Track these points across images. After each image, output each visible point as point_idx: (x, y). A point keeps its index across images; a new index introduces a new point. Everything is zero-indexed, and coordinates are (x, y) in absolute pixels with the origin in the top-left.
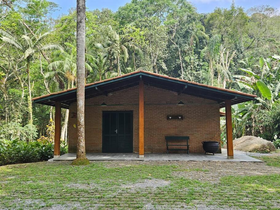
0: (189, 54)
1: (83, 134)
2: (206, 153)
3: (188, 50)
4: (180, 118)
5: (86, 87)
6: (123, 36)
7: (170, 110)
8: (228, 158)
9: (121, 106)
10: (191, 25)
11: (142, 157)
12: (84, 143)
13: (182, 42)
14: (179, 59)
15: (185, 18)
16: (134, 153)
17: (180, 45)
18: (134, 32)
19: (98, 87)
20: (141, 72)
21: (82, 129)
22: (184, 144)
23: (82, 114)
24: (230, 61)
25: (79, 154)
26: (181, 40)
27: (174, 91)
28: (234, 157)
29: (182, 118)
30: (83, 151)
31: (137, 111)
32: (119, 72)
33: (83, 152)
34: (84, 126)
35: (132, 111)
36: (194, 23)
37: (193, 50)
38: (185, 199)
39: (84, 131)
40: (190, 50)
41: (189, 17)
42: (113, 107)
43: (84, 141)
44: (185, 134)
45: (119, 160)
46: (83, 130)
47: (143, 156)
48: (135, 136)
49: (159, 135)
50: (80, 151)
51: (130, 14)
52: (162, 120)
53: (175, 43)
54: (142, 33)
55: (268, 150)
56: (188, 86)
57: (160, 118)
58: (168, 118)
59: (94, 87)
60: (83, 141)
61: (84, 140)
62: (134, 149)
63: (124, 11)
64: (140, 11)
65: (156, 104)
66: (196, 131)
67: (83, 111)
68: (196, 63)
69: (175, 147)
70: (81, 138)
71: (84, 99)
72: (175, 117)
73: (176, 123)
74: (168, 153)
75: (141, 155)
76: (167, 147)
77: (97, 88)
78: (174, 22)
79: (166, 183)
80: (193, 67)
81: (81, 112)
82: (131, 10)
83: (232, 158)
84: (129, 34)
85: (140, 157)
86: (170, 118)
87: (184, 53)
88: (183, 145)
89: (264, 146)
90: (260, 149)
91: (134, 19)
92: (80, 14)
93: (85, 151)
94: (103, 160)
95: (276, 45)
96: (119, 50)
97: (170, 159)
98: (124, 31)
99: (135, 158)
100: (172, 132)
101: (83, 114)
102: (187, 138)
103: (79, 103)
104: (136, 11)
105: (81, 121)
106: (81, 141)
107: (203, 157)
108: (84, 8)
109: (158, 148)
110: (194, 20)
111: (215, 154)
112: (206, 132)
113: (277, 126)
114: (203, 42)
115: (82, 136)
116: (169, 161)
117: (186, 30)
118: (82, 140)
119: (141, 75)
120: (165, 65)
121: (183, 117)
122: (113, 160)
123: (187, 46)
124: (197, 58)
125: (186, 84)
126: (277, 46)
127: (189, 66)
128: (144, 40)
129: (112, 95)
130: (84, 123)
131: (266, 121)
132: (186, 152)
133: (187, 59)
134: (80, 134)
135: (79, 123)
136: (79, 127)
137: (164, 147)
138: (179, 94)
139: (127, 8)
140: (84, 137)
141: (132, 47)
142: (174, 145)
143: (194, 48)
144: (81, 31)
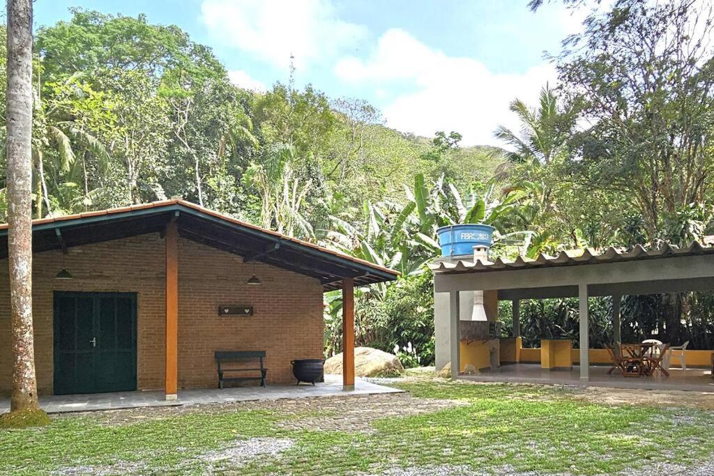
0: (214, 172)
1: (31, 348)
2: (298, 382)
3: (214, 164)
4: (247, 311)
5: (34, 226)
6: (56, 104)
7: (225, 293)
8: (344, 390)
9: (106, 281)
10: (221, 108)
11: (172, 398)
12: (34, 371)
13: (202, 142)
14: (195, 182)
15: (207, 91)
16: (141, 391)
17: (198, 148)
18: (87, 97)
19: (61, 229)
20: (178, 203)
21: (27, 335)
22: (254, 367)
23: (27, 298)
24: (300, 199)
25: (21, 399)
26: (201, 138)
27: (234, 253)
28: (356, 386)
29: (251, 313)
30: (33, 390)
31: (147, 294)
32: (40, 192)
33: (31, 395)
34: (32, 328)
35: (135, 294)
36: (230, 105)
37: (224, 166)
38: (354, 465)
39: (32, 341)
40: (217, 164)
41: (217, 91)
42: (84, 283)
43: (34, 367)
44: (258, 346)
45: (120, 409)
46: (30, 338)
47: (175, 396)
48: (143, 352)
49: (199, 349)
50: (23, 390)
51: (72, 49)
52: (207, 317)
53: (186, 144)
54: (108, 105)
55: (398, 371)
56: (282, 246)
57: (203, 310)
58: (221, 312)
59: (54, 230)
60: (30, 367)
61: (33, 364)
62: (139, 382)
63: (52, 38)
64: (101, 49)
65: (192, 280)
66: (277, 339)
67: (30, 288)
68: (229, 193)
69: (233, 374)
70: (26, 358)
71: (31, 259)
72: (237, 310)
73: (239, 322)
74: (224, 387)
75: (170, 394)
76: (221, 375)
77: (58, 233)
78: (184, 95)
79: (286, 444)
80: (223, 201)
81: (24, 291)
82: (74, 40)
83: (353, 388)
84: (74, 102)
85: (167, 398)
86: (227, 311)
87: (205, 169)
88: (252, 369)
89: (388, 365)
90: (385, 370)
91: (80, 65)
92: (18, 30)
93: (36, 391)
94: (80, 412)
95: (376, 178)
96: (44, 138)
97: (239, 400)
98: (56, 90)
99: (157, 403)
100: (230, 343)
101: (29, 296)
102: (261, 355)
103: (16, 267)
104: (88, 45)
105: (25, 315)
106: (26, 367)
107: (298, 390)
108: (30, 19)
109: (198, 377)
110: (230, 99)
111: (316, 384)
112: (297, 341)
113: (395, 330)
114: (245, 152)
115: (27, 353)
116: (239, 402)
117: (211, 117)
118: (28, 364)
119: (177, 210)
120: (164, 192)
121: (252, 311)
122: (106, 410)
123: (212, 154)
124: (233, 183)
125: (278, 241)
126: (378, 181)
127: (216, 200)
128: (112, 123)
129: (80, 251)
130: (31, 319)
131: (380, 320)
132: (261, 382)
133: (212, 182)
134: (20, 349)
135: (19, 320)
136: (19, 330)
137: (212, 375)
138: (245, 261)
139: (64, 35)
140: (32, 355)
141: (79, 133)
142: (231, 370)
143: (227, 160)
144: (22, 78)
